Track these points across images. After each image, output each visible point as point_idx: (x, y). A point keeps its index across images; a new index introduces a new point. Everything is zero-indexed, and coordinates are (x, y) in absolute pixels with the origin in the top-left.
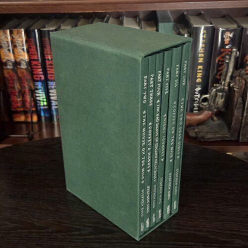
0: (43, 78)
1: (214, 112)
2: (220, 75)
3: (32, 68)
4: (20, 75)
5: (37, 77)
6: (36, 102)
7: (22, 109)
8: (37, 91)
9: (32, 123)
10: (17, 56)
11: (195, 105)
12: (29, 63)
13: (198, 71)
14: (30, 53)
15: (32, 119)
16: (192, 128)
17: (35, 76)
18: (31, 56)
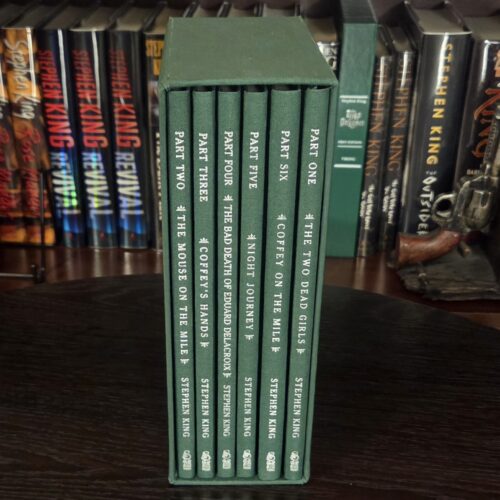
0: (71, 142)
1: (465, 234)
2: (482, 149)
3: (46, 119)
4: (19, 135)
5: (58, 141)
6: (52, 198)
7: (20, 215)
8: (56, 174)
9: (43, 247)
10: (12, 91)
11: (421, 216)
12: (42, 108)
13: (432, 139)
14: (44, 84)
15: (43, 238)
16: (413, 269)
17: (52, 138)
18: (46, 91)
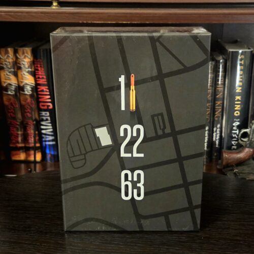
0: (51, 106)
3: (38, 95)
4: (23, 103)
5: (44, 106)
6: (40, 136)
7: (23, 145)
8: (43, 123)
9: (35, 162)
10: (20, 80)
11: (233, 142)
12: (35, 89)
13: (236, 103)
14: (37, 76)
15: (35, 157)
16: (231, 168)
17: (41, 104)
18: (38, 80)
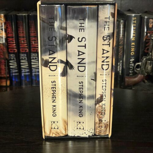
0: (16, 50)
1: (145, 75)
2: (148, 49)
3: (8, 43)
6: (9, 69)
8: (11, 61)
9: (7, 86)
11: (130, 72)
12: (7, 40)
14: (7, 32)
15: (6, 84)
17: (10, 49)
18: (8, 34)
